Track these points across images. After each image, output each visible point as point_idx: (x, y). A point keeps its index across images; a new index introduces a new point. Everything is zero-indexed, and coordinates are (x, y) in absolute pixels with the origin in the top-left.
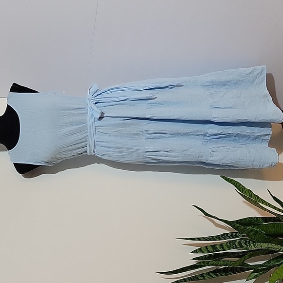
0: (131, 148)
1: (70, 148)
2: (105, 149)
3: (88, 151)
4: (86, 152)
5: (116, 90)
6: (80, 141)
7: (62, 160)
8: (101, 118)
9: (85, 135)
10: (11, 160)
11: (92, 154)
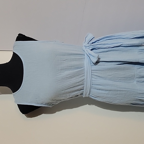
0: (125, 91)
1: (69, 90)
2: (100, 91)
3: (84, 93)
4: (82, 94)
5: (109, 38)
6: (78, 84)
7: (60, 102)
8: (97, 62)
9: (82, 78)
10: (16, 102)
11: (87, 96)
